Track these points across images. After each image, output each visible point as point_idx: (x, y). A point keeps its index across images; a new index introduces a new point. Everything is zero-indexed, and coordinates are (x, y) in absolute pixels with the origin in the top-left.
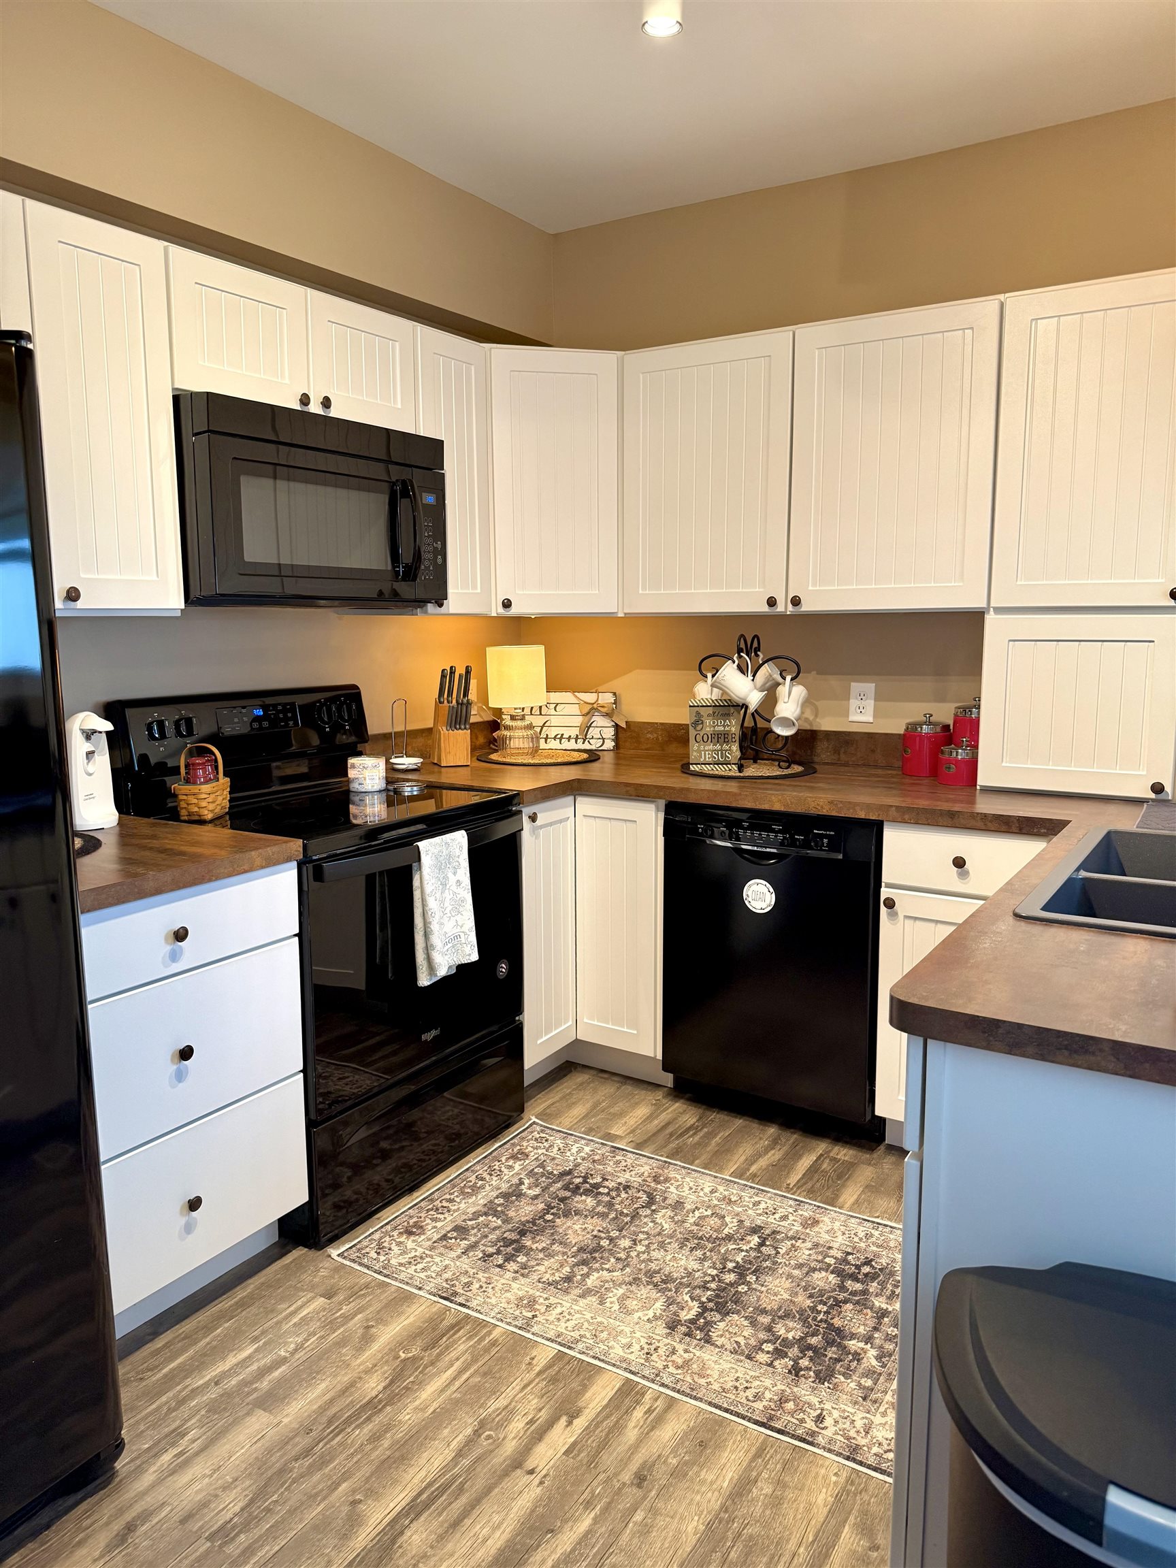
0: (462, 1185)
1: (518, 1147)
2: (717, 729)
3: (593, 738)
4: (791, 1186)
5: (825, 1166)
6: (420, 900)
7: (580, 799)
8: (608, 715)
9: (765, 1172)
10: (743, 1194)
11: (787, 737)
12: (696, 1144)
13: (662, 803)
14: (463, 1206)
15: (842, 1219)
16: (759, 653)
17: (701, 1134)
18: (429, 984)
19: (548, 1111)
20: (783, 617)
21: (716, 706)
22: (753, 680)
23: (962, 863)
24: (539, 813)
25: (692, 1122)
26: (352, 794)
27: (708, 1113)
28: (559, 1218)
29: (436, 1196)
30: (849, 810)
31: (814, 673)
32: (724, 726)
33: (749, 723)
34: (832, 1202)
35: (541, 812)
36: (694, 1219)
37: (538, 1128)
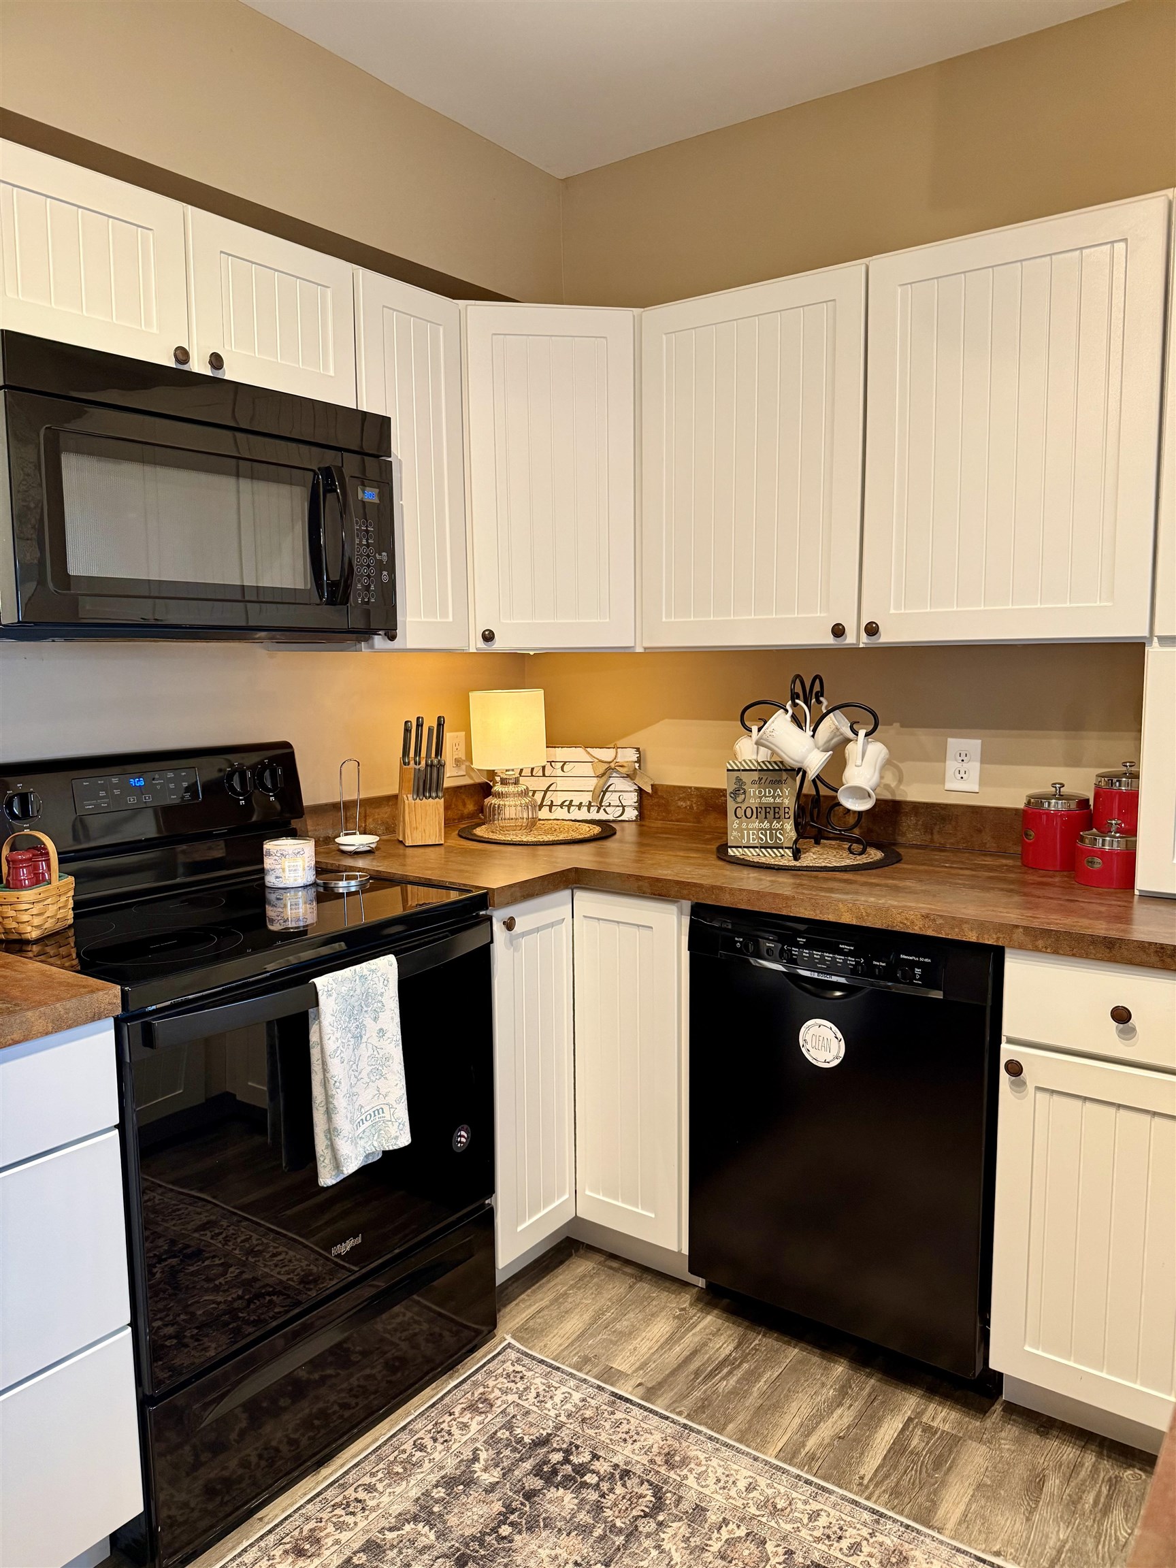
0: (391, 1458)
1: (481, 1390)
2: (764, 800)
3: (609, 805)
4: (865, 1482)
5: (915, 1442)
6: (320, 1061)
7: (579, 895)
8: (630, 776)
9: (826, 1452)
10: (795, 1495)
11: (860, 813)
12: (730, 1393)
13: (687, 905)
14: (385, 1499)
15: (944, 1556)
16: (821, 699)
17: (739, 1373)
18: (334, 1182)
19: (531, 1323)
20: (854, 651)
21: (762, 770)
22: (813, 736)
23: (1125, 1015)
24: (517, 917)
25: (727, 1352)
26: (267, 891)
27: (751, 1335)
28: (520, 1532)
29: (350, 1478)
30: (952, 928)
31: (897, 725)
32: (774, 797)
33: (808, 789)
34: (926, 1516)
35: (520, 915)
36: (720, 1544)
37: (513, 1355)
